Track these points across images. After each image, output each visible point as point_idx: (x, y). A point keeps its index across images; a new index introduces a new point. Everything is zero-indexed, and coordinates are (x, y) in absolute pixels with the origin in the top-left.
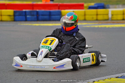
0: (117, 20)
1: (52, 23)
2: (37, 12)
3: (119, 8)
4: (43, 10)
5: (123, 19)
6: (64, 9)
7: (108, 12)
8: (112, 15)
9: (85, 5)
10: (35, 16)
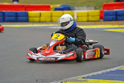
0: (83, 21)
1: (19, 25)
2: (3, 13)
3: (83, 9)
4: (9, 11)
5: (88, 21)
6: (31, 10)
7: (74, 13)
8: (78, 17)
9: (51, 6)
10: (2, 17)
